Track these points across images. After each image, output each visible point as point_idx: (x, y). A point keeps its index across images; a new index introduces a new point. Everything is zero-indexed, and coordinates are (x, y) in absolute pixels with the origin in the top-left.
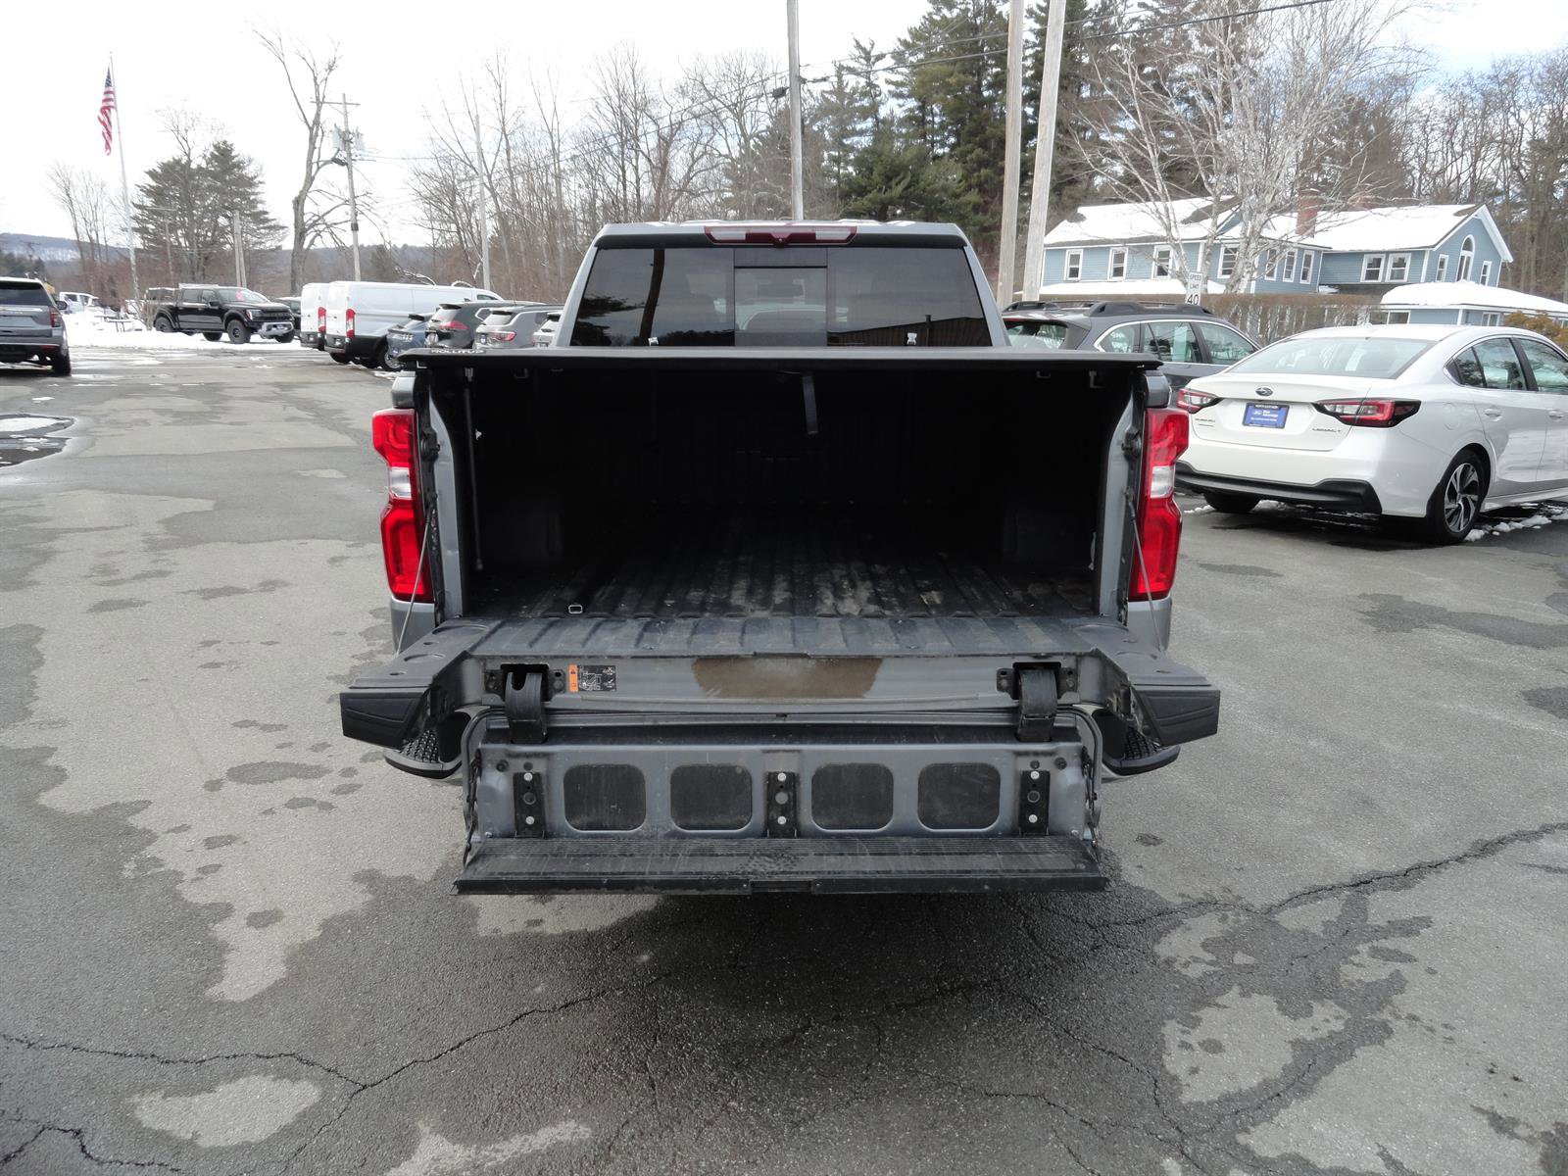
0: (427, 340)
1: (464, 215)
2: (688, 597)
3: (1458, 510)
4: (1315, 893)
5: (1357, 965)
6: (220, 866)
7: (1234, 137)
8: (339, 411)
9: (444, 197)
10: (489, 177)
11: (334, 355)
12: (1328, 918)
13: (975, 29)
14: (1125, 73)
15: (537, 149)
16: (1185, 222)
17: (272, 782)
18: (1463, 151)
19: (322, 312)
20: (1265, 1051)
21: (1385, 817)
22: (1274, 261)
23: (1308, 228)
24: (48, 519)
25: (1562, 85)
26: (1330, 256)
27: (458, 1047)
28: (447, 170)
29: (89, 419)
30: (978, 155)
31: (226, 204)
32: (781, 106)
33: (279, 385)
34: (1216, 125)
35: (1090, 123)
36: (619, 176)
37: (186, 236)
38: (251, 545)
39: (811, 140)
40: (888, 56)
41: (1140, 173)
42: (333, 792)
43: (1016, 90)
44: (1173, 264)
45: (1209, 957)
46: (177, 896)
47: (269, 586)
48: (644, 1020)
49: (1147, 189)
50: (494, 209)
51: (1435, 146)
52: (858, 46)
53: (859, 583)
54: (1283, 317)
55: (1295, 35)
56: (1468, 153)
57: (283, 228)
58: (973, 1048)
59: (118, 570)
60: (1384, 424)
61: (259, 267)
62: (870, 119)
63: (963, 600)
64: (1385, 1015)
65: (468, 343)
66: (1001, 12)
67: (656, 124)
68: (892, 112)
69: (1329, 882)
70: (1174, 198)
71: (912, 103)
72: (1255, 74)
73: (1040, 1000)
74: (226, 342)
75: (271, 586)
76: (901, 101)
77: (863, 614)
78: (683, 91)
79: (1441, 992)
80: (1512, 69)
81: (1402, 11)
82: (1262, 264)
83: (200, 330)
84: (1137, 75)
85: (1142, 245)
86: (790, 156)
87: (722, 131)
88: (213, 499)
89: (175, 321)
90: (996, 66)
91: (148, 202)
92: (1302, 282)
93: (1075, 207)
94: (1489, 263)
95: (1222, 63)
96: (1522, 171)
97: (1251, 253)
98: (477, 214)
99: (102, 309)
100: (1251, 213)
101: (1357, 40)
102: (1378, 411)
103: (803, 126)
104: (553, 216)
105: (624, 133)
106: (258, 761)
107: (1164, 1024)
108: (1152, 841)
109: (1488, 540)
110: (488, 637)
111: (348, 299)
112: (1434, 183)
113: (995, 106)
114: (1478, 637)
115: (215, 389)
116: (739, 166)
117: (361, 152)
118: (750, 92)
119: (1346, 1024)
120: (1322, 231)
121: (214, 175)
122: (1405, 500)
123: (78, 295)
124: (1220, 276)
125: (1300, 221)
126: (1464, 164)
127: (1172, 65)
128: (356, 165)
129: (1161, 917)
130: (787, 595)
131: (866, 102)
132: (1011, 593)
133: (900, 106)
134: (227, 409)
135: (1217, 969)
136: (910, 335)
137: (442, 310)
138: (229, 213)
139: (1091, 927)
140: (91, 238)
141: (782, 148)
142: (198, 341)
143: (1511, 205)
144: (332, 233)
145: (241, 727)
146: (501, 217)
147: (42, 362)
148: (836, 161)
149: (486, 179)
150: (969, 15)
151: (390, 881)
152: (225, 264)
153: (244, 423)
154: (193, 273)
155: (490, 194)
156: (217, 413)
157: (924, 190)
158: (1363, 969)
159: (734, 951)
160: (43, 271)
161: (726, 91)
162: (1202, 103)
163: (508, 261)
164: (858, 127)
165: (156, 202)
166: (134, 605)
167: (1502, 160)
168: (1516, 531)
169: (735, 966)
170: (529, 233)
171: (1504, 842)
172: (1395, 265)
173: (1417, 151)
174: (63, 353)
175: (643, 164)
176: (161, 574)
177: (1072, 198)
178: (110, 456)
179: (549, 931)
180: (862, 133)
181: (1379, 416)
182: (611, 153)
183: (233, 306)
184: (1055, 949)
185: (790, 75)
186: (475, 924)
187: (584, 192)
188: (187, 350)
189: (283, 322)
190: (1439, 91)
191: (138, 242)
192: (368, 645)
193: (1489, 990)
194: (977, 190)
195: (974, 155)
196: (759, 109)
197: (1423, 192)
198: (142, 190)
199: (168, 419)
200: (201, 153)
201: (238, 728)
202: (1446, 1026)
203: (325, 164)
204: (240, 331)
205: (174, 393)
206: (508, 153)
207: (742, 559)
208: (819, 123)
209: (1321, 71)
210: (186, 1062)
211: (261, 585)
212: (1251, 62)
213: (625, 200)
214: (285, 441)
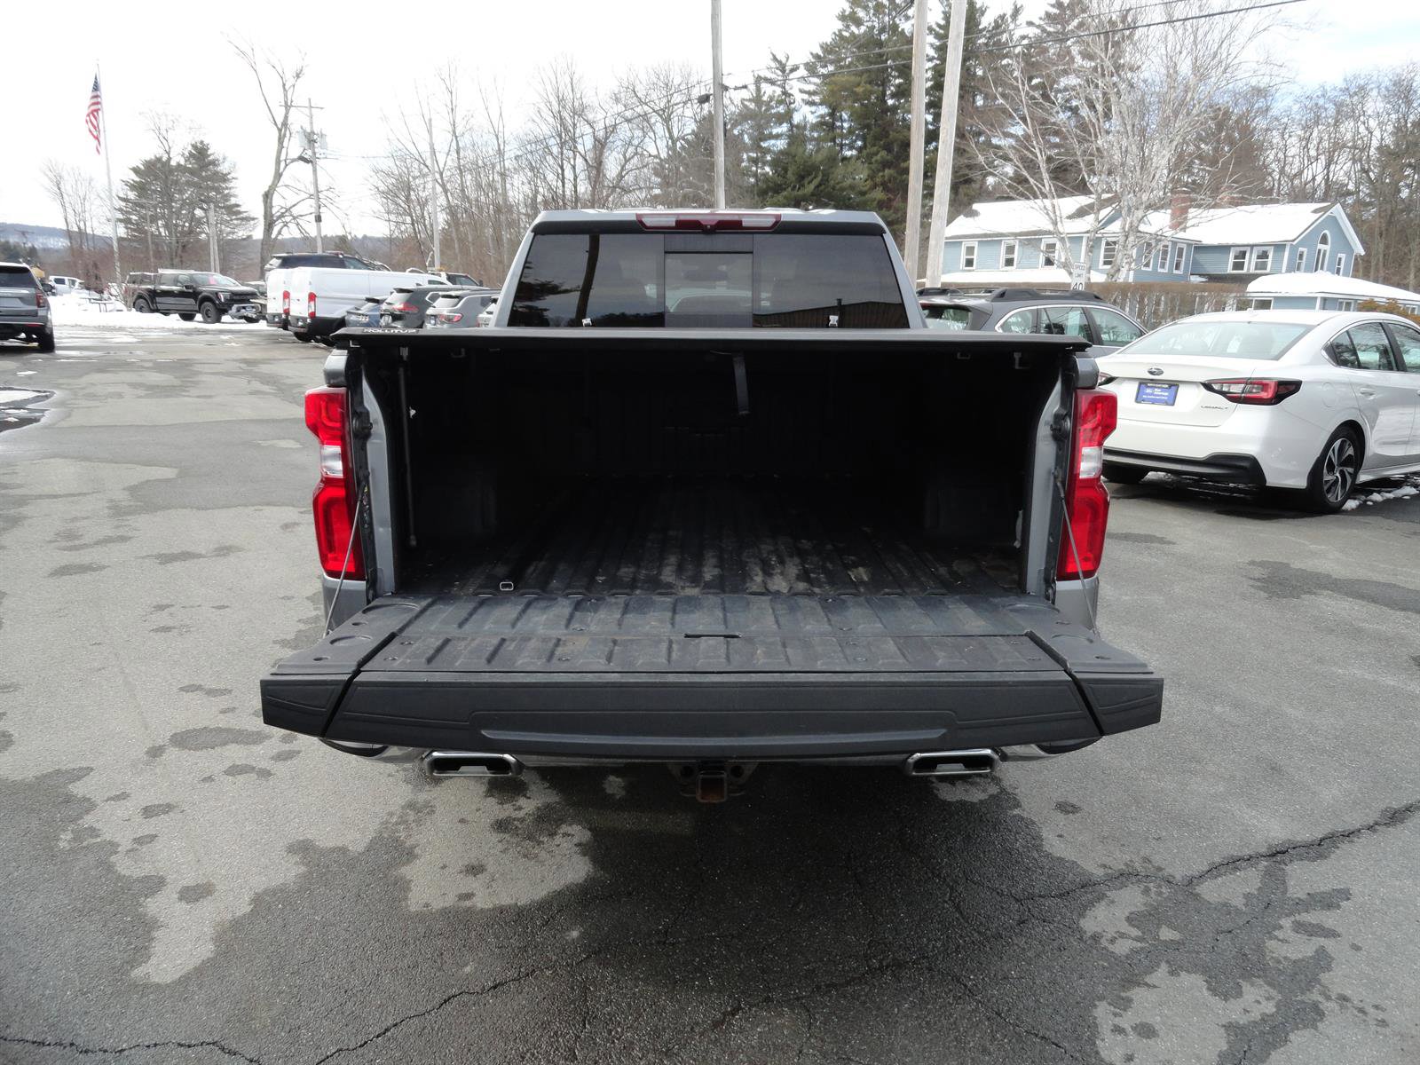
0: (382, 321)
1: (418, 208)
2: (618, 574)
3: (1336, 481)
4: (1233, 863)
5: (1281, 941)
6: (156, 836)
7: (1112, 140)
8: (299, 385)
9: (400, 192)
10: (441, 174)
11: (296, 334)
12: (1248, 891)
13: (880, 44)
14: (1016, 84)
15: (484, 150)
16: (1070, 217)
17: (213, 748)
18: (1318, 155)
19: (286, 295)
20: (1199, 1035)
21: (1294, 785)
22: (1149, 253)
23: (1180, 224)
24: (20, 486)
25: (1407, 97)
26: (1200, 248)
27: (384, 1033)
28: (404, 169)
29: (67, 392)
30: (882, 157)
31: (203, 198)
32: (705, 112)
33: (245, 361)
34: (1097, 130)
35: (984, 128)
36: (558, 174)
37: (166, 226)
38: (210, 511)
39: (733, 143)
40: (802, 67)
41: (1029, 174)
42: (272, 758)
43: (920, 99)
44: (1059, 255)
45: (1135, 932)
46: (110, 868)
47: (224, 551)
48: (573, 1002)
49: (1036, 189)
50: (445, 203)
51: (1292, 151)
52: (775, 59)
53: (787, 559)
54: (1158, 304)
55: (1169, 50)
56: (1323, 157)
57: (253, 219)
58: (905, 1032)
59: (81, 535)
60: (1269, 402)
61: (232, 256)
62: (785, 125)
63: (890, 578)
64: (1315, 996)
65: (420, 323)
66: (903, 30)
67: (592, 127)
68: (805, 118)
69: (1246, 852)
70: (1059, 196)
71: (823, 110)
72: (1132, 86)
73: (970, 980)
74: (199, 322)
75: (225, 551)
76: (813, 108)
77: (792, 592)
78: (617, 98)
79: (1367, 970)
80: (1362, 83)
81: (1265, 30)
82: (1139, 256)
83: (176, 311)
84: (1026, 85)
85: (1031, 239)
86: (713, 157)
87: (651, 134)
88: (176, 468)
89: (152, 303)
90: (899, 77)
91: (132, 195)
92: (1175, 272)
93: (970, 204)
94: (1343, 256)
95: (1103, 75)
96: (1371, 174)
97: (1130, 246)
98: (430, 208)
99: (87, 292)
100: (1129, 209)
101: (1224, 56)
102: (1262, 391)
103: (725, 131)
104: (498, 210)
105: (563, 135)
106: (200, 726)
107: (1095, 1006)
108: (1071, 809)
109: (1363, 509)
110: (417, 617)
111: (310, 283)
112: (1292, 183)
113: (898, 114)
114: (1364, 603)
115: (187, 365)
116: (667, 166)
117: (324, 151)
118: (677, 98)
119: (1278, 1006)
120: (1193, 226)
121: (192, 172)
122: (1288, 472)
123: (66, 278)
124: (1101, 266)
125: (1173, 217)
126: (1319, 167)
127: (1058, 77)
128: (320, 163)
129: (1085, 890)
130: (716, 571)
131: (781, 109)
132: (937, 569)
133: (812, 113)
134: (196, 383)
135: (1143, 945)
136: (831, 317)
137: (395, 294)
138: (205, 206)
139: (1017, 900)
140: (79, 228)
141: (706, 149)
142: (174, 321)
143: (1360, 203)
144: (298, 224)
145: (187, 691)
146: (452, 211)
147: (28, 340)
148: (755, 161)
149: (438, 176)
150: (875, 32)
151: (324, 853)
152: (201, 252)
153: (210, 397)
154: (172, 260)
155: (441, 189)
156: (187, 387)
157: (834, 188)
158: (1290, 946)
159: (663, 926)
160: (36, 258)
161: (655, 98)
162: (1085, 112)
163: (457, 251)
164: (775, 131)
165: (139, 196)
166: (94, 570)
167: (1353, 163)
168: (1388, 501)
169: (665, 943)
170: (476, 225)
171: (1412, 809)
172: (1259, 257)
173: (1276, 156)
174: (48, 331)
175: (580, 162)
176: (123, 539)
177: (968, 195)
178: (83, 427)
179: (479, 905)
180: (778, 137)
181: (1264, 395)
182: (551, 154)
183: (205, 290)
184: (981, 923)
185: (714, 82)
186: (406, 898)
187: (526, 189)
188: (163, 329)
189: (251, 305)
190: (1296, 101)
191: (122, 231)
192: (315, 609)
193: (1415, 967)
194: (881, 188)
195: (878, 157)
196: (686, 114)
197: (1282, 192)
198: (126, 185)
199: (141, 392)
200: (180, 152)
201: (184, 693)
202: (1376, 1007)
203: (292, 162)
204: (212, 312)
205: (148, 369)
206: (458, 153)
207: (671, 533)
208: (739, 127)
209: (1192, 83)
210: (105, 1051)
211: (216, 549)
212: (1129, 75)
213: (564, 195)
214: (248, 412)
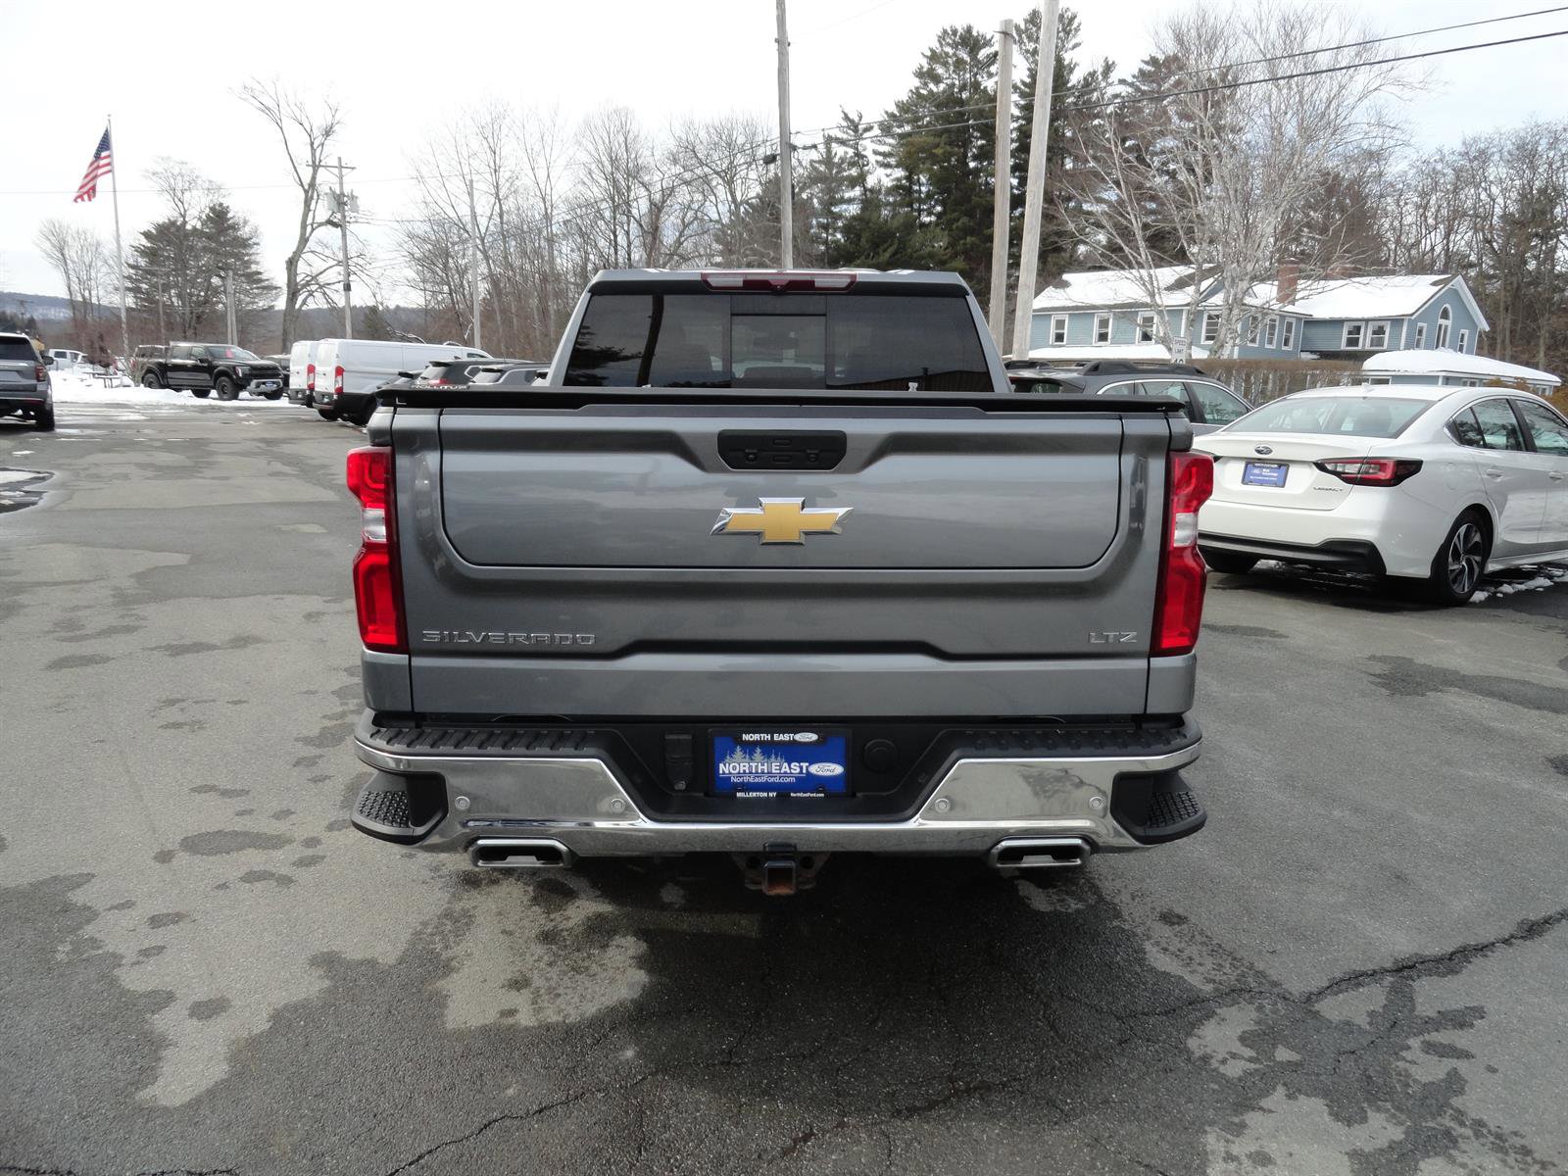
1: (456, 276)
3: (1462, 571)
4: (1356, 979)
5: (1409, 1062)
6: (164, 947)
7: (1214, 205)
8: (324, 466)
9: (437, 259)
10: (482, 240)
11: (322, 412)
12: (1372, 1008)
13: (961, 102)
14: (1108, 145)
15: (530, 214)
16: (1169, 289)
17: (228, 853)
18: (1437, 224)
19: (311, 369)
20: (1320, 1164)
21: (1421, 894)
22: (1256, 327)
23: (1288, 296)
24: (16, 573)
25: (1532, 162)
26: (1311, 323)
27: (418, 1160)
28: (441, 234)
29: (68, 473)
30: (963, 223)
31: (220, 265)
32: (771, 174)
33: (265, 441)
34: (1197, 196)
35: (1074, 193)
36: (611, 240)
37: (179, 296)
38: (225, 600)
39: (801, 208)
40: (876, 127)
41: (1124, 242)
42: (294, 864)
43: (1004, 160)
44: (1156, 330)
45: (1249, 1053)
46: (113, 982)
47: (241, 642)
48: (627, 1127)
49: (1131, 258)
50: (486, 271)
51: (1409, 220)
52: (846, 117)
54: (1266, 382)
55: (1273, 110)
56: (1441, 226)
57: (276, 288)
58: (995, 1160)
59: (83, 626)
60: (1387, 483)
61: (251, 328)
62: (858, 188)
64: (1447, 1121)
66: (985, 88)
67: (648, 190)
68: (879, 181)
69: (1370, 967)
70: (1157, 266)
71: (900, 173)
72: (1234, 149)
73: (1067, 1104)
74: (214, 399)
75: (243, 642)
76: (889, 171)
78: (674, 159)
79: (1504, 1093)
80: (1482, 146)
81: (1376, 89)
82: (1245, 330)
83: (189, 387)
84: (1120, 147)
85: (1126, 311)
86: (779, 222)
87: (713, 198)
88: (187, 553)
89: (163, 378)
90: (981, 138)
91: (142, 262)
92: (1284, 348)
93: (1060, 274)
94: (1466, 332)
95: (1203, 137)
96: (1495, 244)
97: (1234, 320)
98: (469, 276)
100: (1233, 280)
101: (1333, 116)
102: (1380, 470)
103: (793, 194)
104: (544, 279)
105: (616, 199)
106: (214, 829)
107: (1205, 1132)
108: (1175, 920)
109: (1492, 602)
111: (338, 356)
112: (1410, 254)
113: (980, 177)
114: (1495, 700)
115: (200, 445)
116: (729, 232)
117: (355, 214)
118: (740, 159)
119: (1407, 1132)
120: (1303, 298)
121: (209, 237)
122: (1409, 560)
123: (68, 351)
124: (1203, 342)
125: (1280, 289)
126: (1437, 237)
127: (1154, 138)
128: (351, 227)
129: (1192, 1007)
131: (854, 172)
133: (887, 176)
134: (210, 465)
135: (1257, 1066)
136: (911, 385)
137: (431, 367)
138: (222, 274)
139: (1118, 1018)
140: (83, 296)
141: (771, 214)
142: (186, 397)
143: (1484, 276)
144: (324, 293)
145: (200, 792)
146: (494, 280)
147: (26, 417)
148: (825, 227)
149: (478, 241)
150: (956, 90)
151: (350, 965)
152: (217, 324)
153: (226, 478)
154: (185, 332)
155: (482, 256)
156: (201, 468)
157: (911, 257)
158: (1418, 1067)
159: (727, 1045)
160: (35, 329)
161: (717, 158)
162: (1183, 176)
163: (499, 322)
164: (847, 195)
165: (151, 263)
166: (97, 662)
167: (1475, 233)
168: (1519, 593)
169: (729, 1063)
170: (520, 296)
171: (1550, 922)
172: (1374, 333)
173: (1391, 224)
174: (47, 408)
175: (634, 227)
176: (129, 630)
177: (1058, 265)
178: (86, 510)
179: (523, 1023)
180: (850, 201)
181: (1382, 476)
182: (603, 218)
183: (221, 364)
184: (1079, 1043)
185: (781, 142)
186: (442, 1015)
187: (575, 256)
188: (174, 406)
189: (272, 380)
190: (1412, 166)
191: (130, 301)
192: (341, 704)
194: (963, 256)
195: (960, 223)
196: (750, 176)
197: (1399, 263)
198: (136, 251)
199: (149, 473)
200: (197, 214)
201: (196, 794)
202: (1516, 1133)
203: (319, 226)
204: (229, 387)
205: (158, 448)
206: (501, 217)
208: (808, 191)
209: (1298, 145)
211: (232, 641)
212: (1231, 137)
213: (617, 263)
214: (267, 496)
